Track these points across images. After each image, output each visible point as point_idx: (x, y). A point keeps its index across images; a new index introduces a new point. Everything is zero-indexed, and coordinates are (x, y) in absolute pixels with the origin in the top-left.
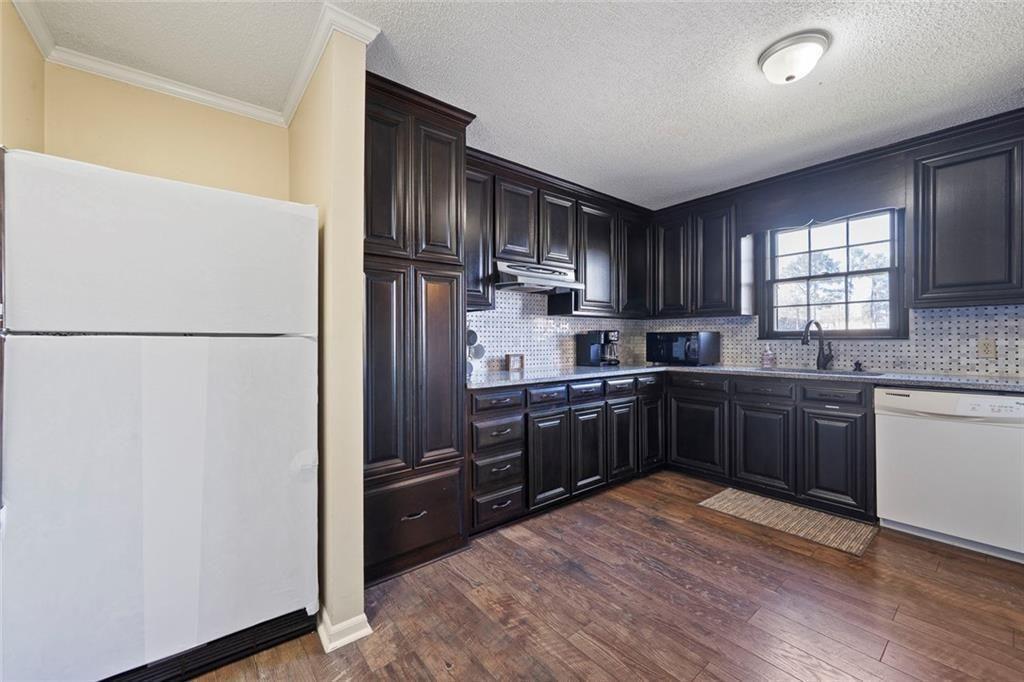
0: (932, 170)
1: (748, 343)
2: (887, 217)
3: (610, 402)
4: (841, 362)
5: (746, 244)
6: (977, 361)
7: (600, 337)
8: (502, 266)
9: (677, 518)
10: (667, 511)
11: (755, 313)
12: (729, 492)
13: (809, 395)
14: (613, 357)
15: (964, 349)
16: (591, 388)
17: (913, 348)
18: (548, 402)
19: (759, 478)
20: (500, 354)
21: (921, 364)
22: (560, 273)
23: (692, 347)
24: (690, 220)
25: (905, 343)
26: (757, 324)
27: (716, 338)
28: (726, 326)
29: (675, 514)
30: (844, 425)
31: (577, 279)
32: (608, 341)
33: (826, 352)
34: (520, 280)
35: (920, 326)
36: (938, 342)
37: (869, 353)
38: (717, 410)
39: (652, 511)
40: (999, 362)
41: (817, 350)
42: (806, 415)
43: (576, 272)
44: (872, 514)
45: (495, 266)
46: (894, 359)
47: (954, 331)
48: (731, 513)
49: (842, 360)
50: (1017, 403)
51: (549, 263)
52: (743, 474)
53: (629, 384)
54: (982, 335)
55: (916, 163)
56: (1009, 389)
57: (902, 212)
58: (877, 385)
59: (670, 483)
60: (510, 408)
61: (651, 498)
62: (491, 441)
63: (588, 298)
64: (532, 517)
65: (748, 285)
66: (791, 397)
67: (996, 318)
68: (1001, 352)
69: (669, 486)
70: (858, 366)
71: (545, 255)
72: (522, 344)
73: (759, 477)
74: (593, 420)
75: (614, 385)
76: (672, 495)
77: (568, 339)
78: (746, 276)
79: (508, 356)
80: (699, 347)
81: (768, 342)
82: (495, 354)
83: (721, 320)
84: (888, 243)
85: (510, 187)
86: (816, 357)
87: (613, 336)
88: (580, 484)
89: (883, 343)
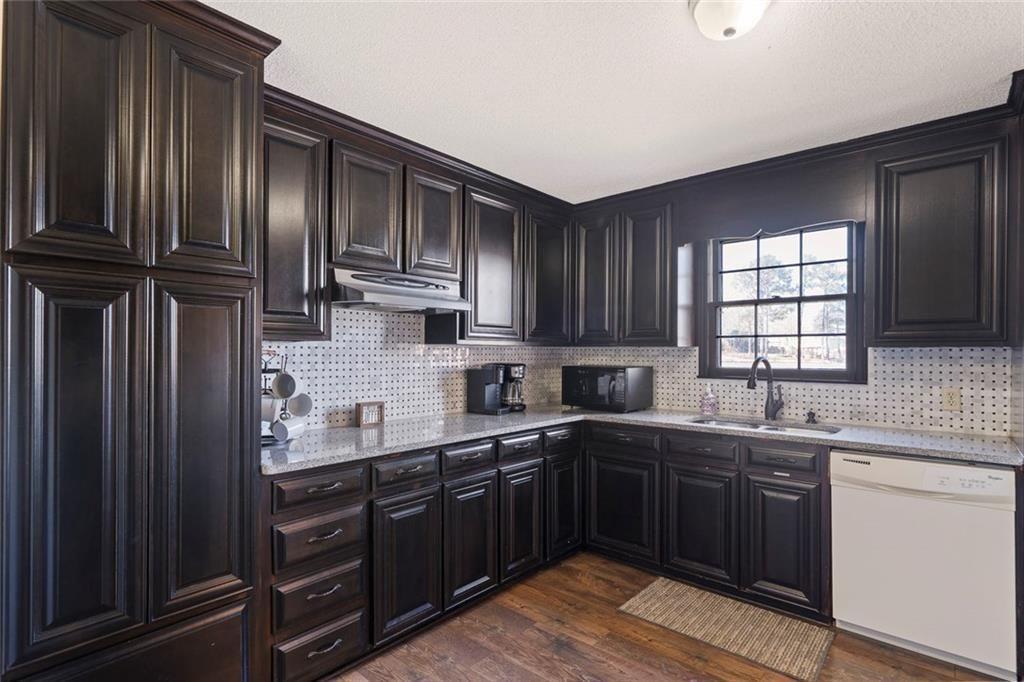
0: (895, 176)
1: (687, 381)
2: (844, 231)
3: (505, 468)
4: (793, 411)
5: (684, 255)
6: (941, 414)
7: (497, 374)
8: (343, 276)
9: (587, 636)
10: (577, 625)
11: (695, 344)
12: (660, 585)
13: (755, 458)
14: (517, 400)
15: (926, 398)
16: (476, 453)
17: (872, 395)
18: (405, 480)
19: (696, 566)
20: (348, 403)
21: (880, 415)
22: (437, 286)
23: (618, 388)
24: (617, 218)
25: (862, 388)
26: (697, 359)
27: (649, 373)
28: (660, 359)
29: (587, 629)
30: (796, 498)
31: (463, 295)
32: (508, 378)
33: (776, 398)
34: (368, 297)
35: (880, 368)
36: (898, 389)
37: (823, 400)
38: (646, 473)
39: (557, 625)
40: (964, 416)
41: (766, 394)
42: (751, 483)
43: (463, 285)
44: (827, 614)
45: (331, 275)
46: (851, 408)
47: (917, 376)
48: (659, 621)
49: (793, 407)
50: (990, 477)
51: (421, 271)
52: (676, 560)
53: (532, 442)
54: (946, 383)
55: (878, 166)
56: (982, 460)
57: (861, 226)
58: (833, 448)
59: (587, 573)
60: (344, 497)
61: (559, 603)
62: (305, 552)
63: (480, 322)
64: (380, 655)
65: (686, 308)
66: (734, 460)
67: (961, 361)
68: (967, 402)
69: (584, 579)
70: (812, 418)
71: (415, 260)
72: (384, 386)
73: (695, 564)
74: (479, 498)
75: (512, 446)
76: (585, 595)
77: (454, 375)
78: (683, 296)
79: (358, 406)
80: (626, 387)
81: (709, 382)
82: (340, 403)
83: (655, 350)
84: (846, 263)
85: (358, 158)
86: (764, 404)
87: (516, 372)
88: (457, 593)
89: (839, 387)
